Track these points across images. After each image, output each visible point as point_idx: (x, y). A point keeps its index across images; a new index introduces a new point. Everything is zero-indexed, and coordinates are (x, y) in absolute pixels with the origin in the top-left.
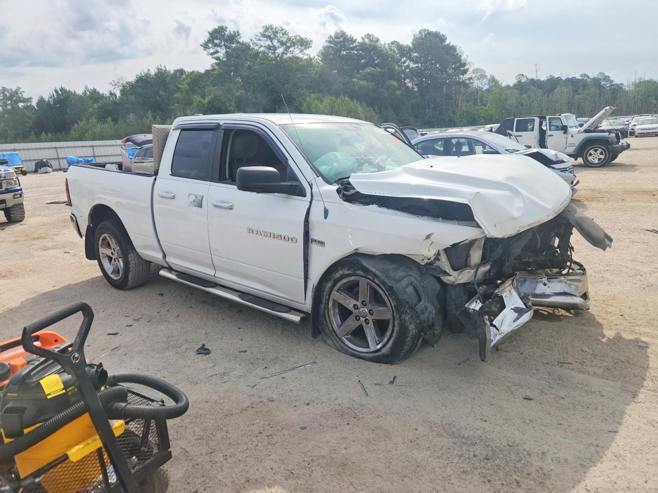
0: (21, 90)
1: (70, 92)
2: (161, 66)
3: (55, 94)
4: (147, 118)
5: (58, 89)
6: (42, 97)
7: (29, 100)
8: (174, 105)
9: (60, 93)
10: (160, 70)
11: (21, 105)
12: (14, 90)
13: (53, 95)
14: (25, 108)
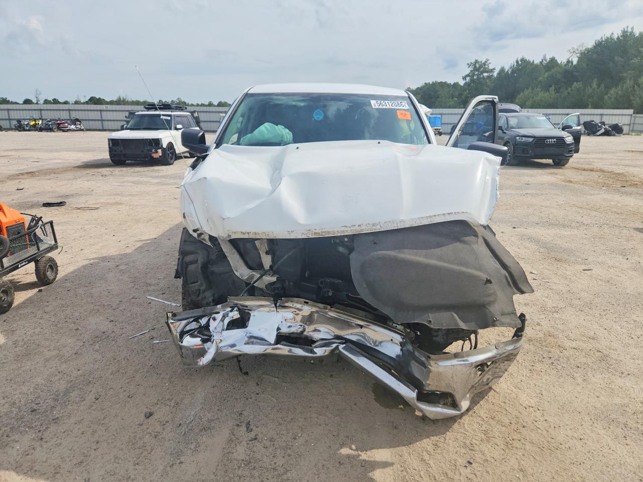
0: (488, 62)
1: (529, 62)
2: (627, 27)
3: (515, 64)
4: (591, 87)
5: (519, 59)
6: (504, 67)
7: (492, 71)
8: (626, 72)
9: (520, 63)
10: (624, 32)
11: (485, 74)
12: (483, 62)
13: (514, 65)
14: (489, 77)
